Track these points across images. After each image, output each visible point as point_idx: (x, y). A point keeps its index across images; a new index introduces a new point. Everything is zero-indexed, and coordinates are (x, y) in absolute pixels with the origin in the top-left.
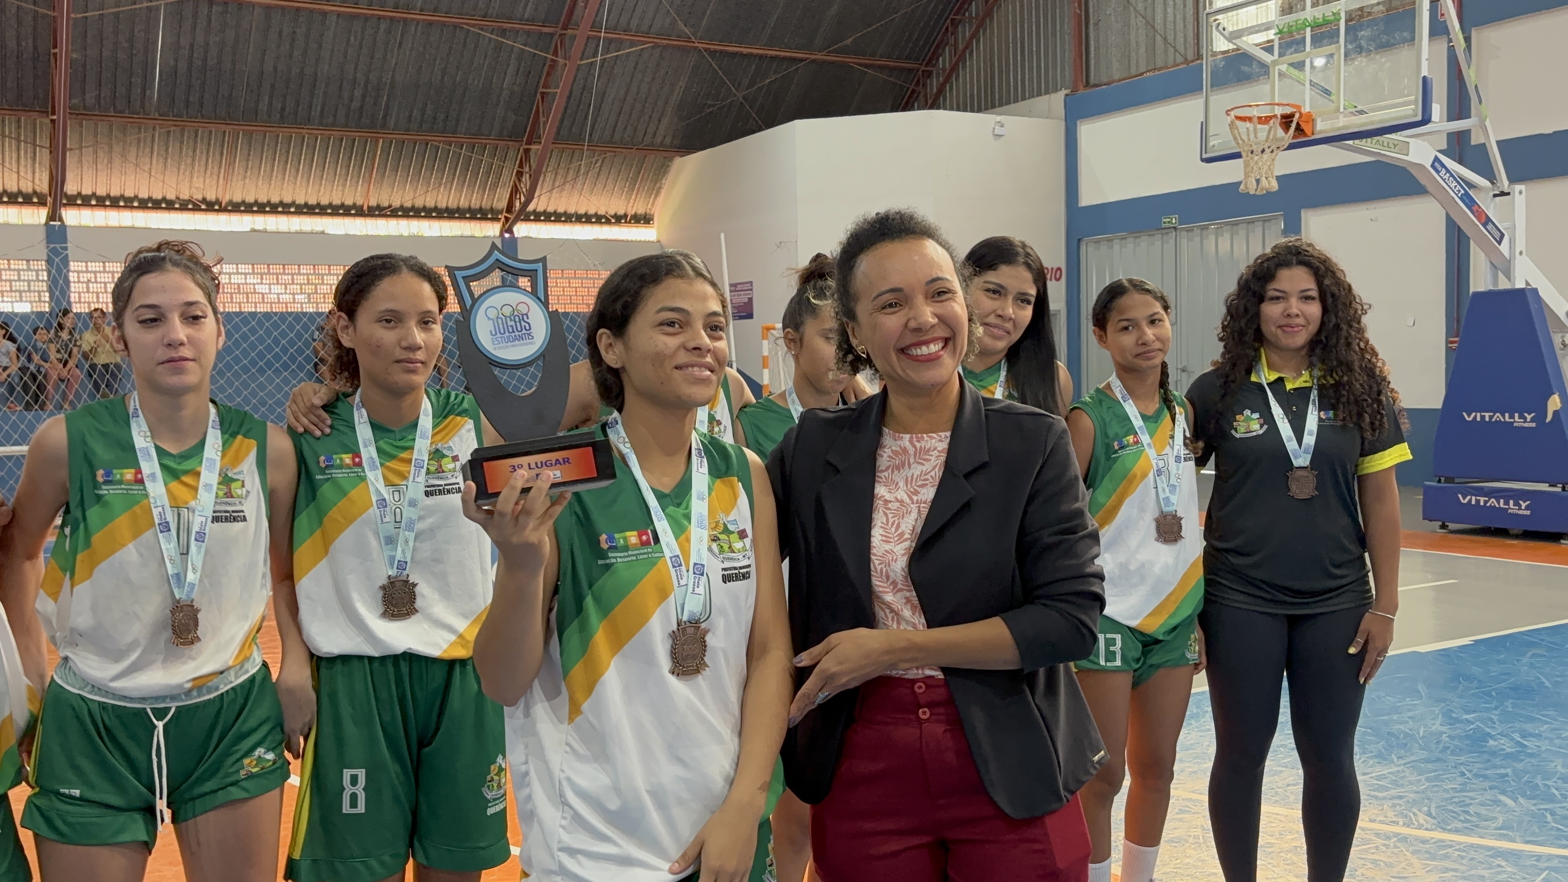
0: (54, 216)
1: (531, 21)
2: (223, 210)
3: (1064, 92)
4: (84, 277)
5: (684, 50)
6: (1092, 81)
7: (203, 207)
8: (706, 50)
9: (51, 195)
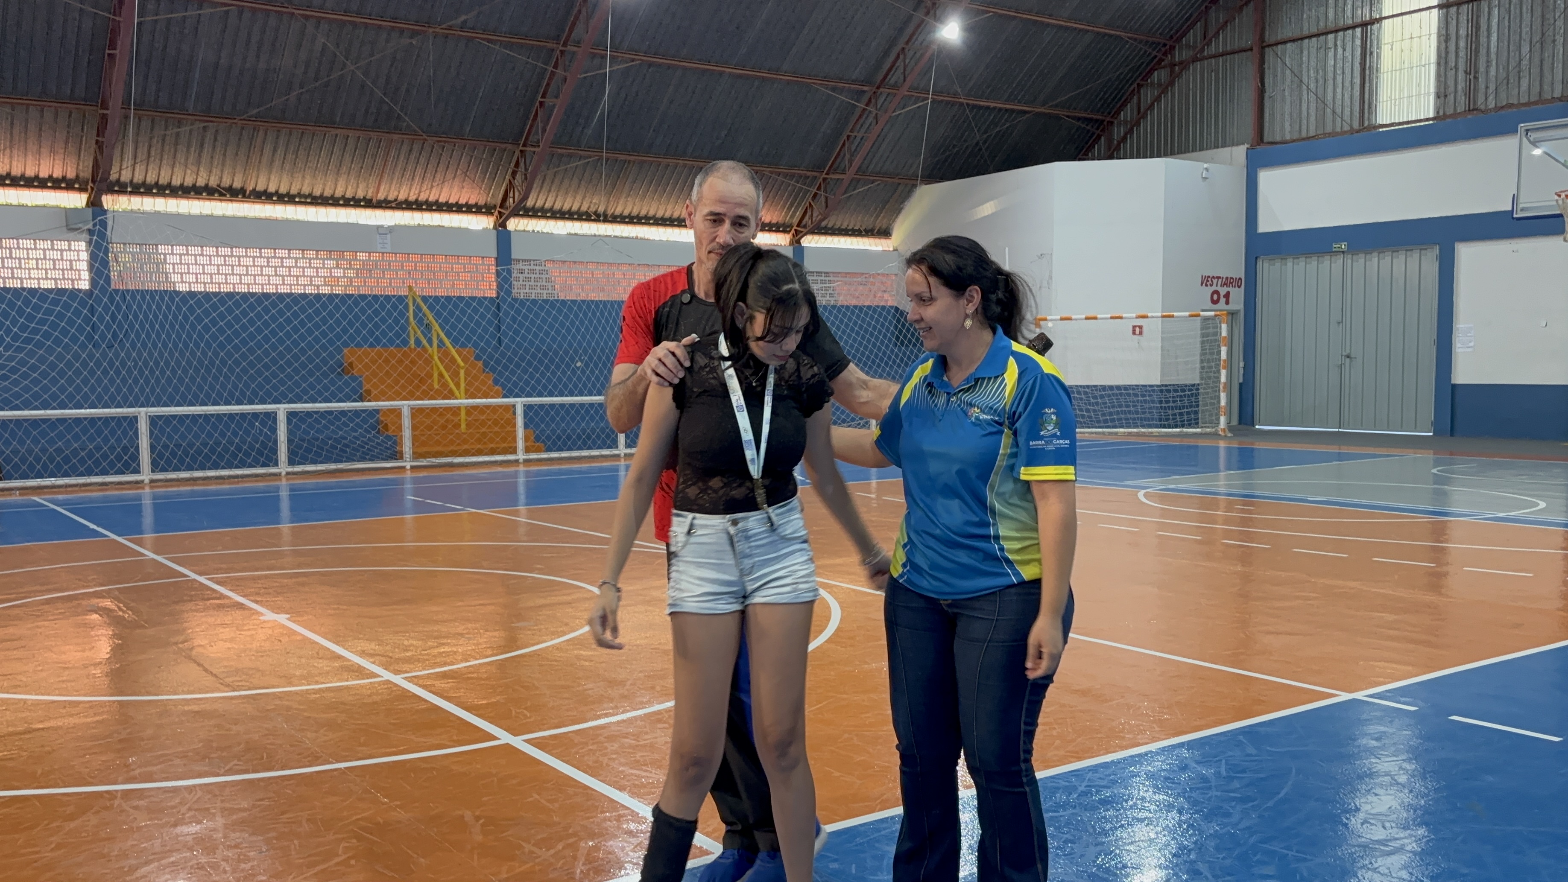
0: (502, 223)
1: (854, 82)
2: (606, 220)
3: (1246, 146)
5: (953, 104)
6: (1265, 140)
7: (594, 218)
8: (968, 104)
9: (501, 206)
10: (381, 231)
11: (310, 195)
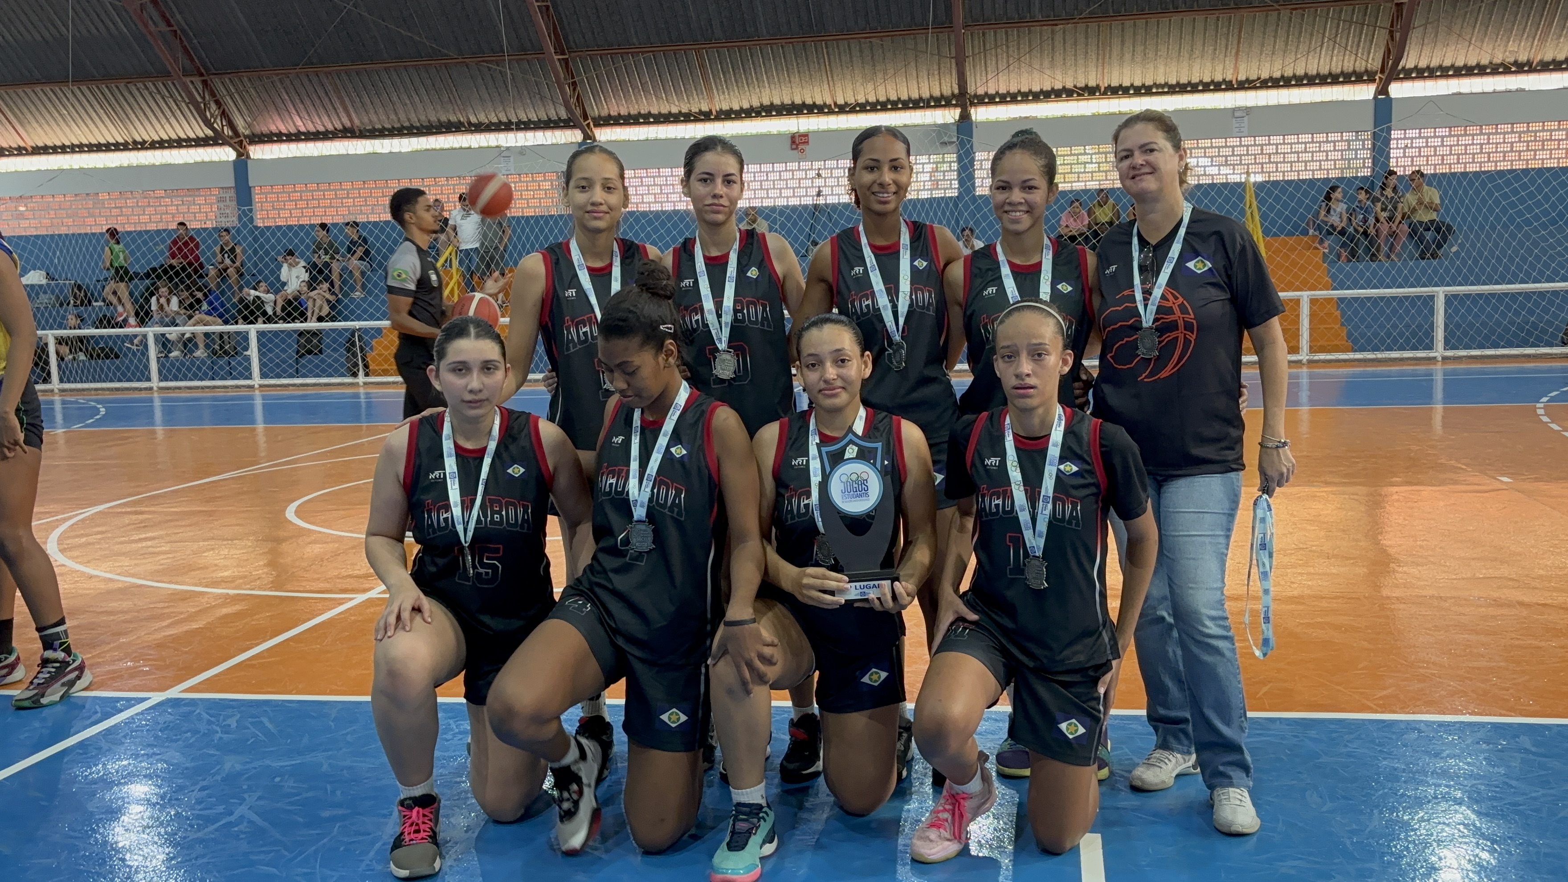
0: (1383, 90)
4: (1402, 144)
7: (1513, 69)
9: (1382, 71)
10: (1237, 114)
11: (1166, 84)
